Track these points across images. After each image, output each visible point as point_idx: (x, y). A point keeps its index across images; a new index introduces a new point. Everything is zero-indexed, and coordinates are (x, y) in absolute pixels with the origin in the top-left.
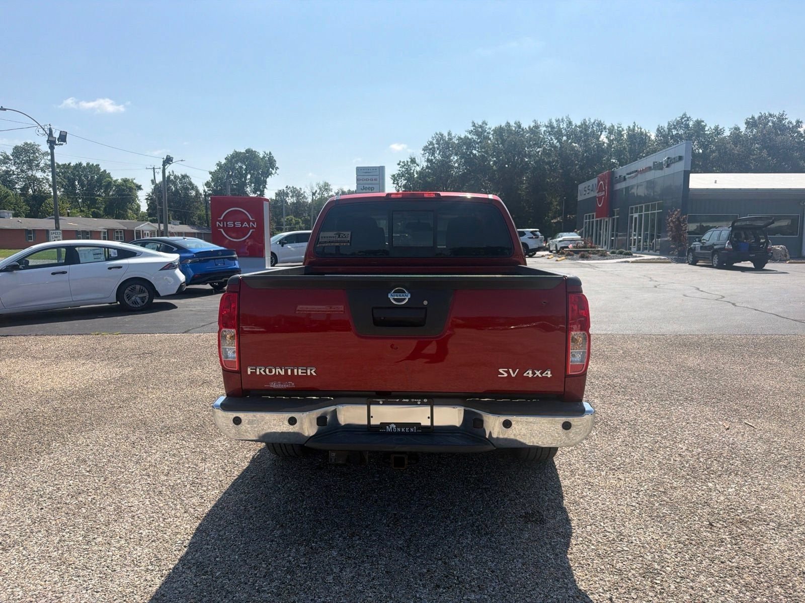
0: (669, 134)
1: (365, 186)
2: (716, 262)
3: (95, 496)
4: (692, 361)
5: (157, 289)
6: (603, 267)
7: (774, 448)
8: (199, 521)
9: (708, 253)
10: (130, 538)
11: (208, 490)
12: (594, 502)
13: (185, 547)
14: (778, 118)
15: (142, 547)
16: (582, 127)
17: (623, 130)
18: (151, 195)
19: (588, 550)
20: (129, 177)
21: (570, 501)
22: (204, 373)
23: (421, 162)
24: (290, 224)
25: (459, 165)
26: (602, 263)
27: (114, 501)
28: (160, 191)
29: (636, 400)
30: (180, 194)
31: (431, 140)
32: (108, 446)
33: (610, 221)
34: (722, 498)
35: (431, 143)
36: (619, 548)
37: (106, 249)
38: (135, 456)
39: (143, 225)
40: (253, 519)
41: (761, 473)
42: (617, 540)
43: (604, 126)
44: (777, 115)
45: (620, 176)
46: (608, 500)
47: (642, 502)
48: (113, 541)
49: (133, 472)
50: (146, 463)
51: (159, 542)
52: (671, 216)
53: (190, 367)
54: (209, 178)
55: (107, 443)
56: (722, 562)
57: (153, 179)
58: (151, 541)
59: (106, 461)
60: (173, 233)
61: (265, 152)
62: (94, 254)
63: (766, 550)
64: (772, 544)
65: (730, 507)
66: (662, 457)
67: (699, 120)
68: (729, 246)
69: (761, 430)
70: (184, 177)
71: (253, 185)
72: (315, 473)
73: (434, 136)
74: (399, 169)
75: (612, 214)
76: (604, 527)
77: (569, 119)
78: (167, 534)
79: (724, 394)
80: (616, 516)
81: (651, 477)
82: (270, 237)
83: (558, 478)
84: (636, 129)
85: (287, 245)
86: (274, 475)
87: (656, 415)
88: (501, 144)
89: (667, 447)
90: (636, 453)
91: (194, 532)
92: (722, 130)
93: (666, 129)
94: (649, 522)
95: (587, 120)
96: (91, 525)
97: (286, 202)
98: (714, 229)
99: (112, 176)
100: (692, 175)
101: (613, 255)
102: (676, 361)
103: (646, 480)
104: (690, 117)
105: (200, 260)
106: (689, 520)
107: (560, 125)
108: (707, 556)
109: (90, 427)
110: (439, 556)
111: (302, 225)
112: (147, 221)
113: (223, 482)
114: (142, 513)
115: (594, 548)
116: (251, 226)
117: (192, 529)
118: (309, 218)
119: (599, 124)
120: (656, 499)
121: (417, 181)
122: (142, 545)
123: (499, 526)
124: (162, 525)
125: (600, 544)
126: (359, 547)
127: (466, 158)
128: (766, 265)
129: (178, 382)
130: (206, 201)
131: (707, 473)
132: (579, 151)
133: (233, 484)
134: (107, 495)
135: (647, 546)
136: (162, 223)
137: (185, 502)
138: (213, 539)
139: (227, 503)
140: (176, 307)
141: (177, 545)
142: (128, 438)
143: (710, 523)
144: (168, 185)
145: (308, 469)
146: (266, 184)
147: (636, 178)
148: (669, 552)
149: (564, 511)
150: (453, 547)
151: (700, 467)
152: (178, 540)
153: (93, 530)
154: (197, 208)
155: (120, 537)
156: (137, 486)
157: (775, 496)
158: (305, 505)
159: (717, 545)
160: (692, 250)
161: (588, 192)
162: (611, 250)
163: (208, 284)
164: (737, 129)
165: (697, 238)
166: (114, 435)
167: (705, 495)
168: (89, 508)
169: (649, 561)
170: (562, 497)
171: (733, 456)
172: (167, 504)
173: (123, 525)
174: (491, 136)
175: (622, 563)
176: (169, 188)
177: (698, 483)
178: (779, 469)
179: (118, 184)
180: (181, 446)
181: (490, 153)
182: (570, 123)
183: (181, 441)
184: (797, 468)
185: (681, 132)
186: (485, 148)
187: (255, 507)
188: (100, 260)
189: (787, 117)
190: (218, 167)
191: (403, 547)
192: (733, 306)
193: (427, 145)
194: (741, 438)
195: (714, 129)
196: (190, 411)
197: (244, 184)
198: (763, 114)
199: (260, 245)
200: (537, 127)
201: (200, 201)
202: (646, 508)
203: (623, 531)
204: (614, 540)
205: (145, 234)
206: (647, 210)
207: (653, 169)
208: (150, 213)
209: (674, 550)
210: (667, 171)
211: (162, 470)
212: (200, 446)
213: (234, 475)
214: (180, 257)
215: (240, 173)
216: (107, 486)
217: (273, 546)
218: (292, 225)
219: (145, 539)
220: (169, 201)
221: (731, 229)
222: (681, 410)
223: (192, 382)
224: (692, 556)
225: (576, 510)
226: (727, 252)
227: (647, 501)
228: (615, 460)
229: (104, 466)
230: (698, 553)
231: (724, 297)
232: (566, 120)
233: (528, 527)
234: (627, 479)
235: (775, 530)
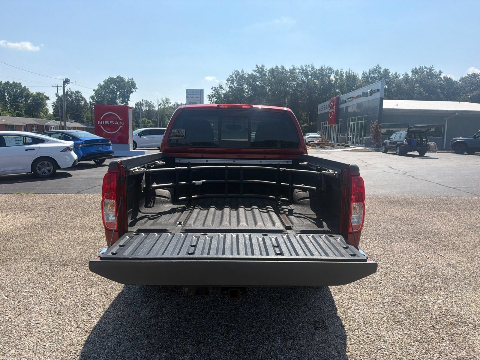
0: (369, 76)
1: (192, 101)
2: (398, 152)
3: (11, 316)
4: (398, 213)
5: (58, 164)
6: (334, 153)
7: (459, 271)
8: (88, 334)
9: (394, 146)
10: (37, 350)
11: (94, 309)
12: (357, 312)
13: (78, 356)
14: (430, 69)
15: (45, 357)
16: (320, 71)
17: (343, 73)
18: (55, 103)
19: (359, 348)
20: (41, 91)
21: (341, 312)
22: (90, 221)
23: (226, 88)
24: (144, 123)
25: (248, 90)
26: (333, 151)
27: (25, 320)
28: (62, 101)
29: (369, 239)
30: (75, 103)
31: (232, 75)
32: (22, 276)
33: (337, 126)
34: (436, 307)
35: (232, 77)
36: (379, 347)
37: (24, 137)
38: (41, 284)
39: (50, 122)
40: (127, 332)
41: (455, 288)
42: (377, 340)
43: (333, 70)
44: (429, 68)
45: (343, 100)
46: (365, 310)
47: (387, 311)
48: (23, 353)
49: (39, 296)
50: (49, 289)
51: (58, 353)
52: (372, 124)
53: (81, 217)
54: (93, 93)
55: (21, 274)
56: (447, 355)
57: (57, 93)
58: (52, 352)
59: (20, 287)
60: (69, 127)
61: (129, 78)
62: (15, 141)
63: (472, 345)
64: (474, 340)
65: (442, 313)
66: (393, 278)
67: (386, 69)
68: (406, 142)
69: (448, 258)
70: (77, 92)
71: (121, 98)
72: (169, 295)
73: (233, 72)
74: (212, 92)
75: (337, 122)
76: (366, 330)
77: (313, 65)
78: (64, 346)
79: (421, 235)
80: (373, 322)
81: (389, 292)
82: (133, 131)
83: (331, 295)
84: (351, 72)
85: (142, 136)
86: (141, 297)
87: (384, 249)
88: (273, 79)
89: (395, 271)
90: (377, 276)
91: (84, 343)
92: (399, 75)
93: (368, 73)
94: (394, 326)
95: (323, 66)
96: (7, 339)
97: (142, 110)
98: (397, 132)
99: (30, 90)
100: (384, 101)
101: (338, 146)
102: (388, 213)
103: (386, 295)
104: (381, 67)
105: (87, 146)
106: (419, 324)
107: (307, 69)
108: (436, 351)
109: (10, 262)
110: (261, 357)
111: (151, 124)
112: (53, 119)
113: (105, 302)
114: (46, 329)
115: (363, 347)
116: (120, 124)
117: (82, 341)
118: (156, 120)
119: (330, 69)
120: (395, 308)
121: (223, 99)
122: (45, 355)
123: (298, 332)
124: (61, 338)
125: (366, 344)
126: (204, 352)
127: (252, 87)
128: (426, 154)
129: (73, 228)
130: (91, 108)
131: (423, 289)
132: (318, 85)
133: (112, 305)
134: (20, 314)
135: (397, 344)
136: (63, 121)
137: (78, 319)
138: (98, 348)
139: (108, 319)
140: (72, 176)
141: (71, 354)
142: (36, 269)
143: (432, 325)
144: (66, 97)
145: (164, 292)
146: (129, 98)
147: (352, 101)
148: (412, 348)
149: (338, 319)
150: (269, 349)
151: (418, 285)
152: (72, 350)
153: (9, 344)
154: (85, 112)
155: (29, 349)
156: (43, 307)
157: (467, 305)
158: (164, 319)
159: (440, 342)
160: (385, 144)
161: (324, 109)
162: (337, 144)
163: (93, 161)
164: (407, 75)
165: (387, 137)
166: (27, 267)
167: (425, 305)
168: (6, 325)
169: (400, 355)
170: (336, 309)
171: (436, 276)
172: (65, 321)
173: (31, 339)
174: (267, 74)
175: (383, 358)
176: (67, 100)
177: (419, 296)
178: (465, 285)
179: (34, 96)
180: (75, 275)
181: (267, 84)
182: (313, 68)
183: (74, 271)
184: (475, 284)
185: (376, 75)
186: (263, 81)
187: (129, 322)
188: (20, 145)
189: (434, 69)
190: (99, 87)
191: (235, 350)
192: (414, 179)
193: (229, 78)
194: (438, 264)
195: (394, 75)
196: (81, 249)
197: (116, 98)
198: (421, 66)
199: (126, 136)
200: (294, 69)
201: (87, 108)
202: (390, 316)
203: (379, 333)
204: (374, 340)
205: (52, 127)
206: (358, 120)
207: (362, 96)
208: (55, 114)
209: (414, 347)
210: (370, 98)
211: (61, 294)
212: (88, 275)
213: (113, 297)
214: (74, 143)
215: (113, 91)
216: (20, 307)
217: (142, 353)
218: (146, 124)
219: (48, 350)
220: (67, 107)
221: (407, 132)
222: (398, 246)
223: (82, 228)
224: (427, 350)
225: (346, 318)
226: (404, 146)
227: (390, 310)
228: (365, 281)
229: (18, 291)
230: (430, 349)
231: (407, 173)
232: (311, 66)
233: (317, 332)
234: (374, 295)
235: (473, 329)
